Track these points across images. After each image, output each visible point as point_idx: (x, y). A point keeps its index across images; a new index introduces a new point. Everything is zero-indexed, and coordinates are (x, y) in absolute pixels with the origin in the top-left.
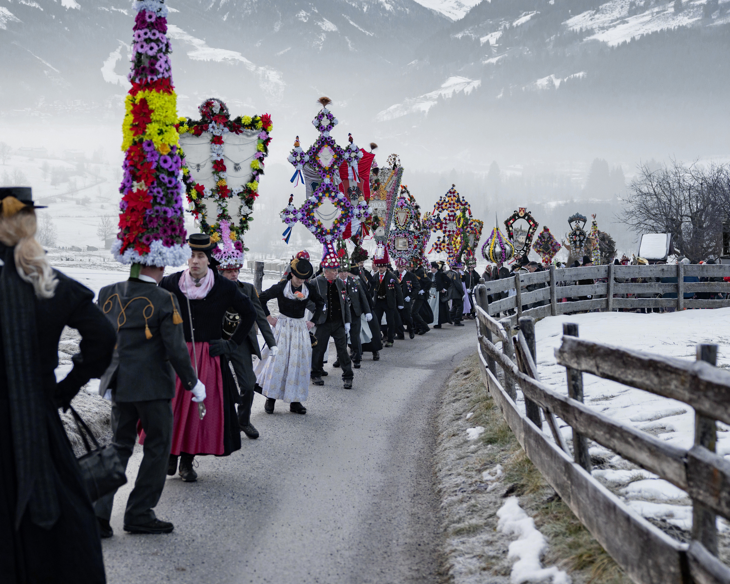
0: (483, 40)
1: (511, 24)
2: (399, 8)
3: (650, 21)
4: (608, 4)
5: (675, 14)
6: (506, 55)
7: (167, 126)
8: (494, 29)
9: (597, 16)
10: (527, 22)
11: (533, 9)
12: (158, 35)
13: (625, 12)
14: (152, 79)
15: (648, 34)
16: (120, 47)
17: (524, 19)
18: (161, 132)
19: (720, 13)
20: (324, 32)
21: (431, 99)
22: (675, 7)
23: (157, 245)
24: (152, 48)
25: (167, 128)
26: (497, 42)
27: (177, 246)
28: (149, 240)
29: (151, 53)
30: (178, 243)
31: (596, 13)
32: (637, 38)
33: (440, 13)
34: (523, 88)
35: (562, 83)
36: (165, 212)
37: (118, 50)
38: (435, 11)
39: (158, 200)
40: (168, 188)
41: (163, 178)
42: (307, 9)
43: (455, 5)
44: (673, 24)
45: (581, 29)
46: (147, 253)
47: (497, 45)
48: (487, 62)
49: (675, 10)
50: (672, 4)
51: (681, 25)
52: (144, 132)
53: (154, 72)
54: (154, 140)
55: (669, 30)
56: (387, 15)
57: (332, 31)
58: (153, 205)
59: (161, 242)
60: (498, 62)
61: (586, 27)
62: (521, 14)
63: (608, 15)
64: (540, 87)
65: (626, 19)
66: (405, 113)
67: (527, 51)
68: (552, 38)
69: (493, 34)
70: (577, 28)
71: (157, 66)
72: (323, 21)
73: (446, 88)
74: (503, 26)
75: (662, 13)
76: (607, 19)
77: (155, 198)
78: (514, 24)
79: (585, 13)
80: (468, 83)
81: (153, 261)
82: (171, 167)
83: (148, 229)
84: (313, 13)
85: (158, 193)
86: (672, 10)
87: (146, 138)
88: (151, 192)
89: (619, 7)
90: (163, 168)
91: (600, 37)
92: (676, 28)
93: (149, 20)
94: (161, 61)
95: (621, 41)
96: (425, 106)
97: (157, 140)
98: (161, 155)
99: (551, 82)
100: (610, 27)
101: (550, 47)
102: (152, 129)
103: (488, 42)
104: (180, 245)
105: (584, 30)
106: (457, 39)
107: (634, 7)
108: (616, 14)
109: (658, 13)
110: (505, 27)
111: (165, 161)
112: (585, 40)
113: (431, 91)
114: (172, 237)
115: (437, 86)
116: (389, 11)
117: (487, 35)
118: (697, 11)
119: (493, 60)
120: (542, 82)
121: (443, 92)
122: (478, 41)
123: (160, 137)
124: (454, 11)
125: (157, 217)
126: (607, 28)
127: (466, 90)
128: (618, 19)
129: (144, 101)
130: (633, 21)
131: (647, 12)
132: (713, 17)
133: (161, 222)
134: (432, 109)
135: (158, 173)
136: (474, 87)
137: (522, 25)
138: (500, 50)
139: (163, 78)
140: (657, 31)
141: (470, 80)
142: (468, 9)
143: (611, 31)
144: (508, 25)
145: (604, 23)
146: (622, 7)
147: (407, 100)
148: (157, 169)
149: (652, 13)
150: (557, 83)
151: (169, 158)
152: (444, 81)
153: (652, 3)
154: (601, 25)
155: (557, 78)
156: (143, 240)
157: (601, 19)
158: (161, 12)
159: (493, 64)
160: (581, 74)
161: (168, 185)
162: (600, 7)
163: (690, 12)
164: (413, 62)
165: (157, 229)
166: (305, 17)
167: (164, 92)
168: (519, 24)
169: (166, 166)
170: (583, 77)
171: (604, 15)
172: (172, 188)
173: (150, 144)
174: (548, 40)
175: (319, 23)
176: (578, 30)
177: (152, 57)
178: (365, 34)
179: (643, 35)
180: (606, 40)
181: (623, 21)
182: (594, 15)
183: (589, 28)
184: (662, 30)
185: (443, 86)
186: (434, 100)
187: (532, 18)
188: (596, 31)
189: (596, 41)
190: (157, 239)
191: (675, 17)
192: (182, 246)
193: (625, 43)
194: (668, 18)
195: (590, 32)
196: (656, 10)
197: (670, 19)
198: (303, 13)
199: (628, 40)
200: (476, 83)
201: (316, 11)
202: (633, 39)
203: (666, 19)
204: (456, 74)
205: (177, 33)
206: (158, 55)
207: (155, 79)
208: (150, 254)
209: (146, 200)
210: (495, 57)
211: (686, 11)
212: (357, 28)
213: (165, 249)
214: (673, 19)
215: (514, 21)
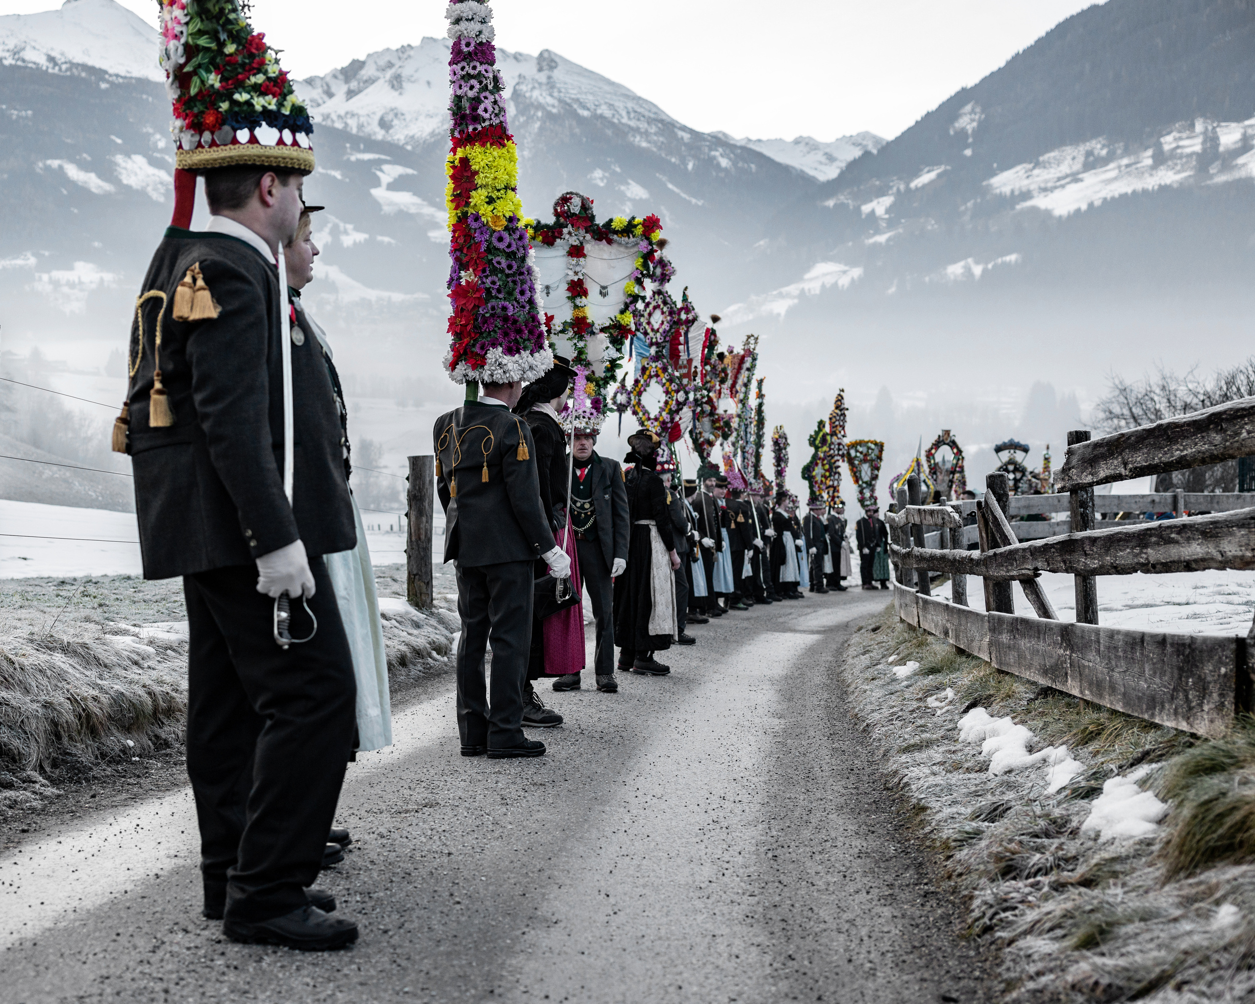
0: (866, 208)
1: (907, 184)
2: (740, 164)
3: (1115, 179)
4: (1052, 154)
5: (1155, 167)
6: (901, 230)
7: (499, 190)
8: (881, 192)
9: (1036, 172)
10: (932, 182)
11: (938, 163)
12: (480, 68)
13: (1077, 166)
14: (475, 129)
15: (1113, 198)
16: (330, 225)
17: (926, 178)
18: (491, 201)
19: (1222, 165)
20: (630, 200)
21: (788, 296)
22: (1153, 157)
23: (495, 354)
24: (472, 88)
25: (499, 194)
26: (888, 211)
27: (525, 354)
28: (484, 349)
29: (471, 94)
30: (525, 349)
31: (1034, 168)
32: (1097, 203)
33: (802, 171)
34: (927, 279)
35: (985, 271)
36: (504, 308)
37: (327, 230)
38: (793, 168)
39: (494, 293)
40: (508, 276)
41: (499, 263)
42: (605, 167)
43: (823, 159)
44: (1151, 182)
45: (1012, 192)
46: (482, 367)
47: (887, 216)
48: (871, 241)
49: (1154, 162)
50: (1150, 152)
51: (1163, 183)
52: (468, 204)
53: (477, 119)
54: (481, 212)
55: (1145, 191)
56: (722, 175)
57: (641, 199)
58: (487, 301)
59: (500, 349)
60: (888, 240)
61: (1020, 189)
62: (922, 170)
63: (1052, 171)
64: (952, 277)
65: (1080, 176)
66: (751, 317)
67: (931, 225)
68: (970, 204)
69: (881, 200)
70: (1007, 190)
71: (480, 111)
72: (628, 184)
73: (811, 280)
74: (895, 189)
75: (1134, 167)
76: (1051, 176)
77: (488, 291)
78: (913, 185)
79: (1019, 168)
80: (845, 272)
81: (492, 375)
82: (509, 246)
83: (481, 333)
84: (614, 173)
85: (493, 283)
86: (1149, 162)
87: (471, 211)
88: (483, 283)
89: (1069, 158)
90: (498, 249)
91: (1041, 202)
92: (1156, 187)
93: (465, 49)
94: (488, 104)
95: (1072, 208)
96: (780, 307)
97: (485, 211)
98: (494, 231)
99: (968, 270)
100: (1056, 188)
101: (967, 218)
102: (478, 197)
103: (873, 212)
104: (528, 352)
105: (1017, 193)
106: (827, 208)
107: (1091, 159)
108: (1064, 169)
109: (1127, 166)
110: (898, 190)
111: (500, 239)
112: (1018, 207)
113: (788, 285)
114: (517, 342)
115: (797, 276)
116: (726, 170)
117: (871, 201)
118: (1186, 162)
119: (882, 239)
120: (955, 270)
121: (806, 286)
122: (858, 209)
123: (491, 207)
124: (823, 168)
125: (492, 315)
126: (1052, 189)
127: (840, 283)
128: (1067, 176)
129: (465, 161)
130: (1091, 179)
131: (1112, 165)
132: (1212, 171)
133: (499, 323)
134: (791, 311)
135: (490, 257)
136: (853, 279)
137: (924, 186)
138: (891, 224)
139: (491, 125)
140: (1126, 194)
141: (846, 268)
142: (843, 165)
143: (1057, 194)
144: (902, 187)
145: (1046, 181)
146: (1074, 158)
147: (753, 298)
148: (489, 250)
149: (1119, 167)
150: (977, 270)
151: (506, 235)
152: (808, 268)
153: (1119, 152)
154: (1043, 185)
155: (977, 263)
156: (477, 349)
157: (1042, 176)
158: (482, 36)
159: (880, 244)
160: (1012, 258)
161: (507, 271)
162: (1041, 159)
163: (1176, 164)
164: (762, 243)
165: (495, 332)
166: (602, 179)
167: (492, 145)
168: (920, 185)
169: (501, 246)
170: (1016, 261)
171: (1046, 171)
172: (513, 275)
173: (477, 218)
174: (963, 208)
175: (623, 188)
176: (1008, 193)
177: (473, 99)
178: (690, 202)
179: (1105, 199)
180: (1050, 207)
181: (1075, 178)
182: (1031, 170)
183: (1024, 189)
184: (1134, 192)
185: (807, 276)
186: (795, 297)
187: (939, 176)
188: (1035, 193)
189: (1035, 210)
190: (494, 346)
191: (1154, 172)
192: (532, 354)
193: (1078, 211)
194: (1143, 173)
195: (1026, 195)
196: (1125, 161)
197: (1146, 175)
198: (598, 174)
199: (1084, 207)
200: (856, 272)
201: (618, 170)
202: (1091, 205)
203: (1140, 174)
204: (826, 259)
205: (414, 204)
206: (482, 96)
207: (480, 128)
208: (486, 367)
209: (477, 295)
210: (884, 233)
211: (1170, 163)
212: (678, 195)
213: (506, 359)
214: (1151, 175)
215: (911, 180)
